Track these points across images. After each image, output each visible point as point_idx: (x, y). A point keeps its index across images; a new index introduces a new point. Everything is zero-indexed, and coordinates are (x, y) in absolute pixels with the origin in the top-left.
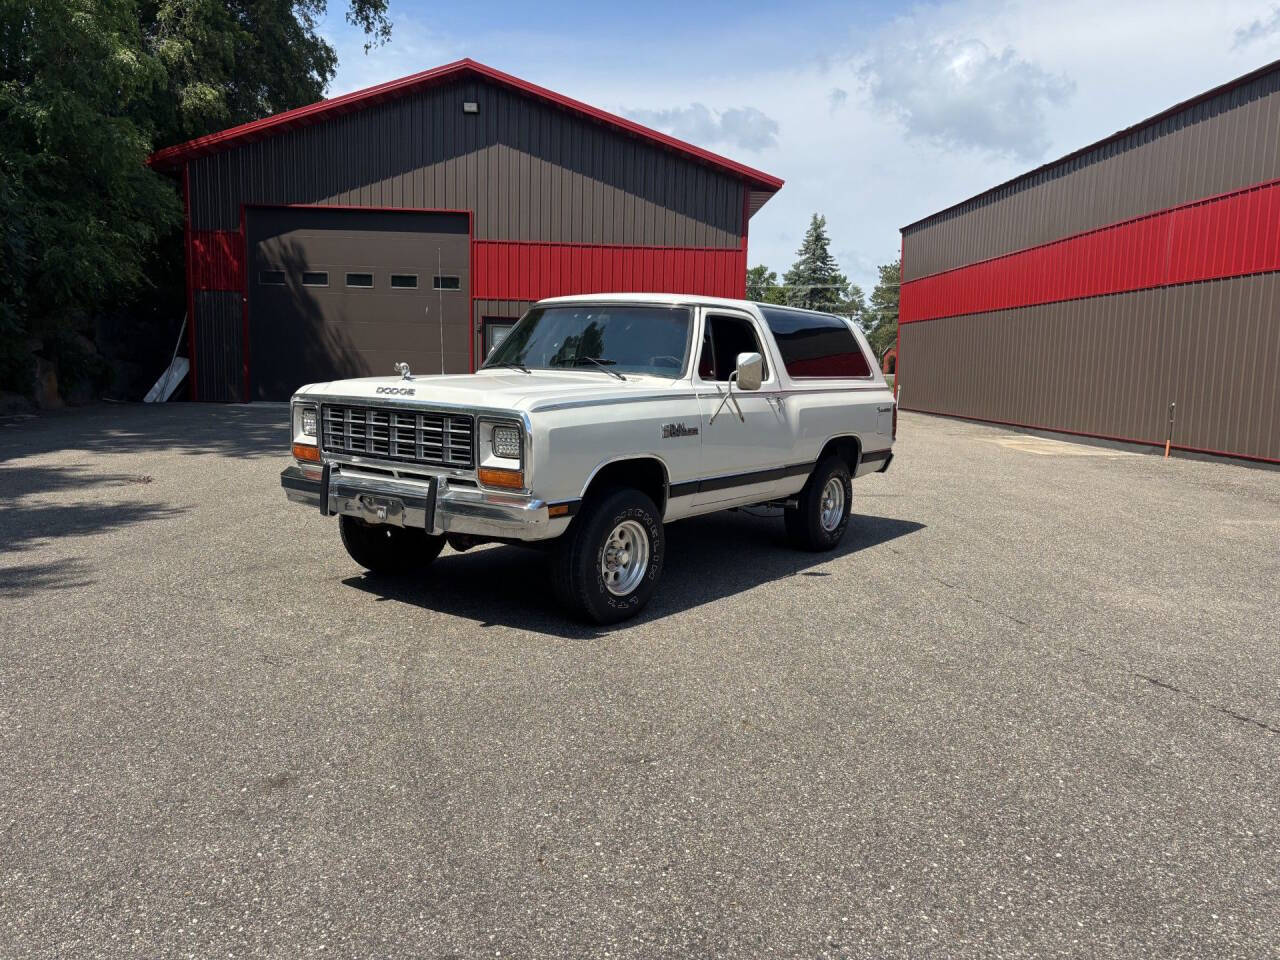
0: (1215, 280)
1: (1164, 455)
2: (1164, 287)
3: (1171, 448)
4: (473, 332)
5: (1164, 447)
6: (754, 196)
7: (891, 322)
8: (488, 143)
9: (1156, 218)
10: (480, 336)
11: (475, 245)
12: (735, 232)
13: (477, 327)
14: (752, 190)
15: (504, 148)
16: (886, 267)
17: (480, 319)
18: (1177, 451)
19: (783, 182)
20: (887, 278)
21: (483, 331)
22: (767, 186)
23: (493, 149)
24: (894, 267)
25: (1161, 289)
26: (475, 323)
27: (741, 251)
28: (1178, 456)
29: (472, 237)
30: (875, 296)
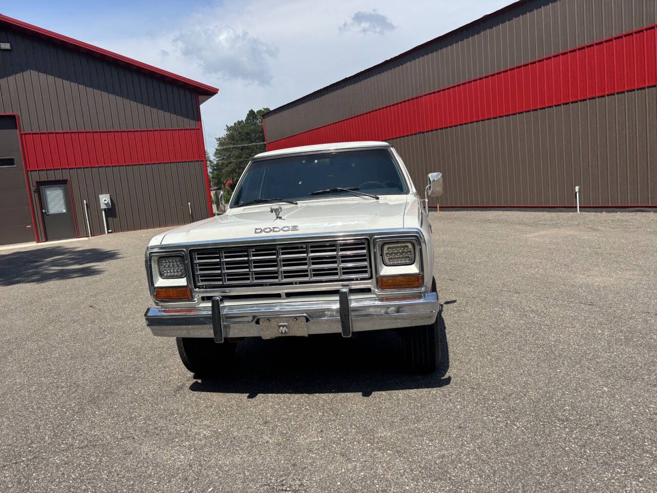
0: (450, 127)
1: (437, 211)
2: (423, 133)
3: (440, 207)
4: (30, 194)
5: (437, 207)
6: (201, 98)
7: (227, 166)
8: (22, 70)
9: (409, 102)
10: (36, 194)
11: (23, 136)
12: (194, 119)
13: (33, 189)
14: (200, 95)
15: (34, 73)
16: (219, 138)
17: (35, 184)
18: (443, 208)
19: (218, 90)
20: (221, 144)
21: (38, 191)
22: (209, 92)
23: (26, 74)
24: (224, 138)
25: (422, 134)
26: (31, 186)
27: (199, 129)
28: (444, 211)
29: (20, 131)
30: (216, 154)
